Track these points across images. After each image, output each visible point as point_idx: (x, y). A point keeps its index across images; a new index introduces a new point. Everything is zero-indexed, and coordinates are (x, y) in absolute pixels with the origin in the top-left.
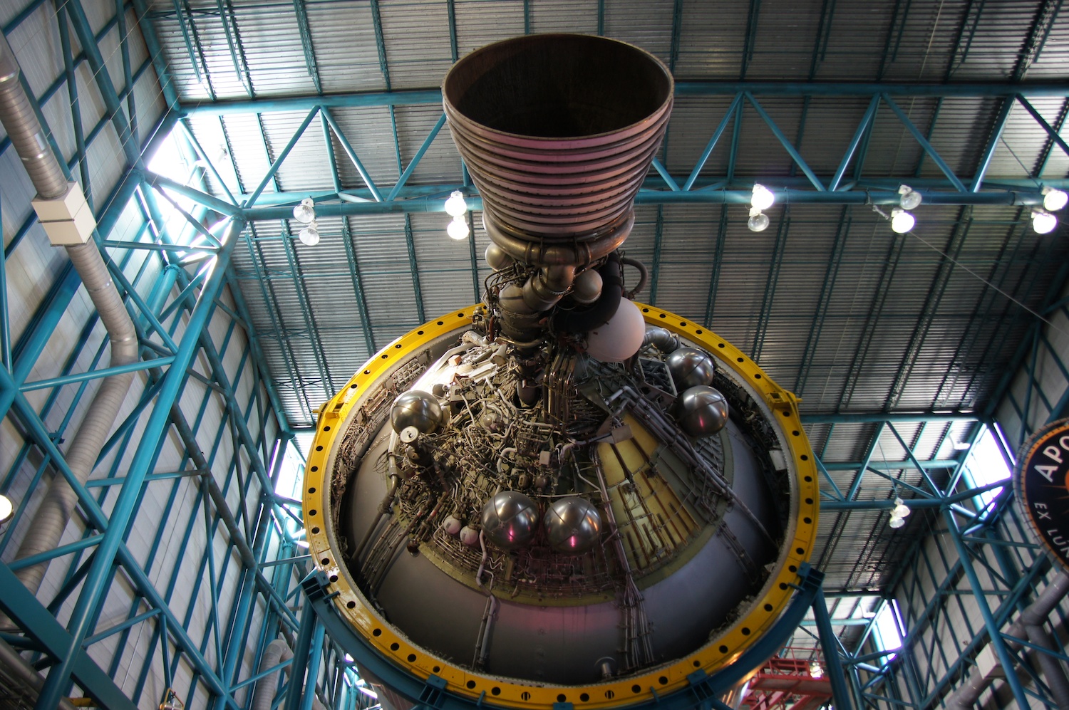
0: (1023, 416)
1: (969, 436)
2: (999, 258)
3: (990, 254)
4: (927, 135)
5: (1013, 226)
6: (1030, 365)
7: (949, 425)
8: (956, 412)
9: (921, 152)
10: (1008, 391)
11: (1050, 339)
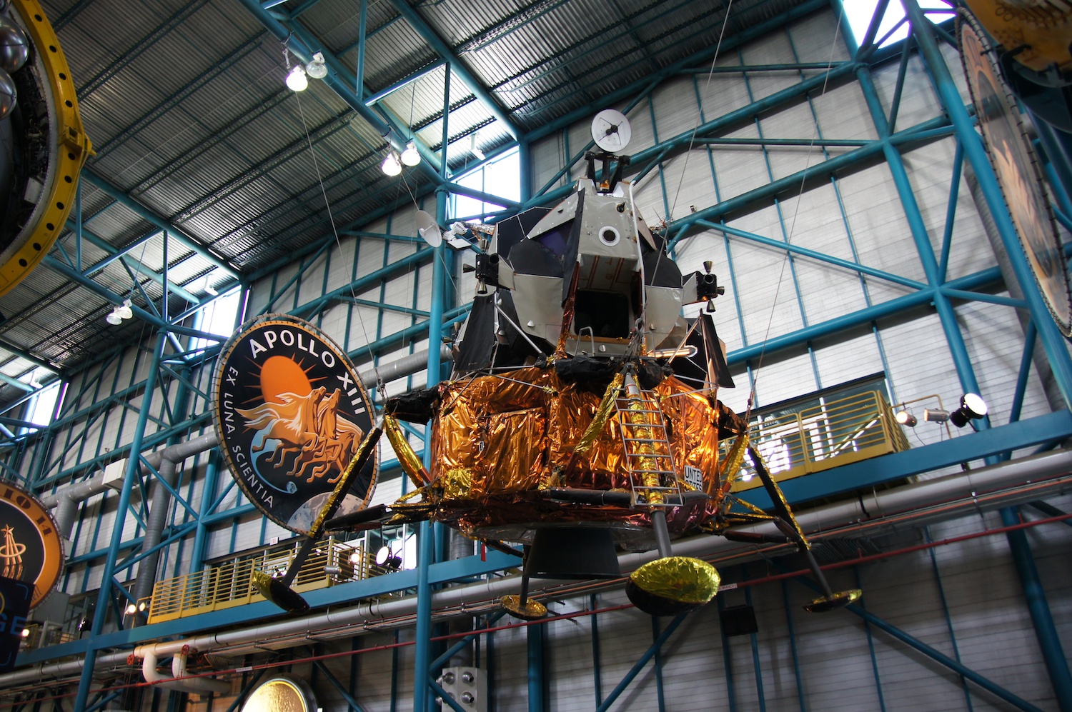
0: (273, 298)
1: (223, 287)
2: (344, 169)
3: (341, 160)
4: (369, 33)
5: (372, 153)
6: (305, 264)
7: (214, 267)
8: (226, 261)
9: (355, 42)
10: (276, 272)
11: (333, 255)
